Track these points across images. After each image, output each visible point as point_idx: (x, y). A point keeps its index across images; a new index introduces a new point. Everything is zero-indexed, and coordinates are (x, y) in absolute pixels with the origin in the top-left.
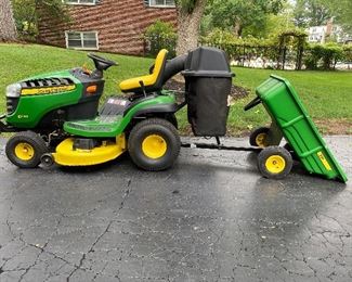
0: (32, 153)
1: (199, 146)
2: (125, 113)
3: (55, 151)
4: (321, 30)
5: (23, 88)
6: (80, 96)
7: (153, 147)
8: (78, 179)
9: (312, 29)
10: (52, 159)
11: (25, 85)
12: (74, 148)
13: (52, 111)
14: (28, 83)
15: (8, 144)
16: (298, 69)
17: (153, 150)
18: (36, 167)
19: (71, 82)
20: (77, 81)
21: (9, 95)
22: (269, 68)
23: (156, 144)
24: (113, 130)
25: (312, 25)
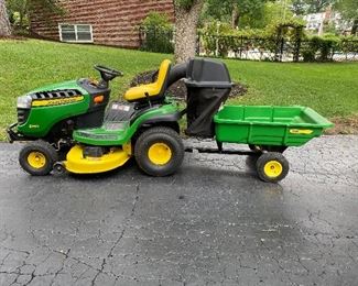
0: (43, 161)
1: (201, 151)
2: (132, 122)
3: (65, 159)
4: (319, 17)
5: (33, 100)
6: (88, 107)
7: (158, 154)
8: (89, 186)
9: (310, 16)
10: (63, 167)
11: (36, 97)
12: (84, 156)
13: (61, 122)
14: (38, 94)
15: (21, 154)
16: (296, 61)
17: (159, 157)
18: (48, 174)
19: (79, 93)
20: (84, 92)
21: (20, 106)
22: (267, 60)
23: (161, 151)
24: (120, 138)
25: (310, 12)
